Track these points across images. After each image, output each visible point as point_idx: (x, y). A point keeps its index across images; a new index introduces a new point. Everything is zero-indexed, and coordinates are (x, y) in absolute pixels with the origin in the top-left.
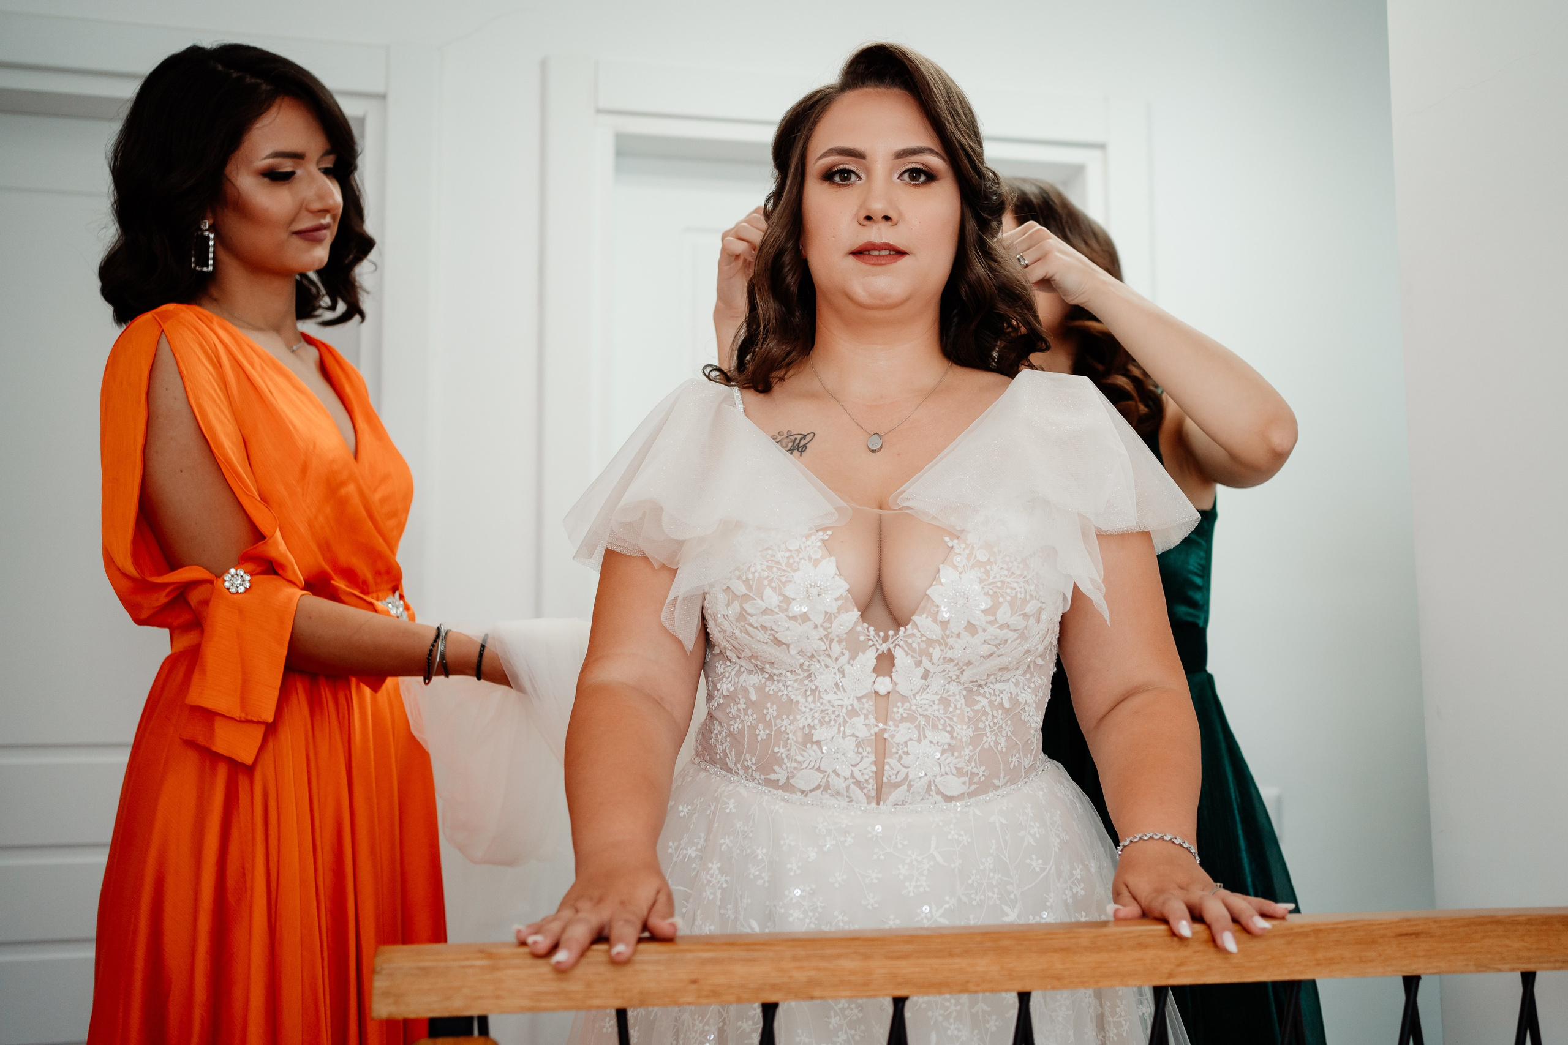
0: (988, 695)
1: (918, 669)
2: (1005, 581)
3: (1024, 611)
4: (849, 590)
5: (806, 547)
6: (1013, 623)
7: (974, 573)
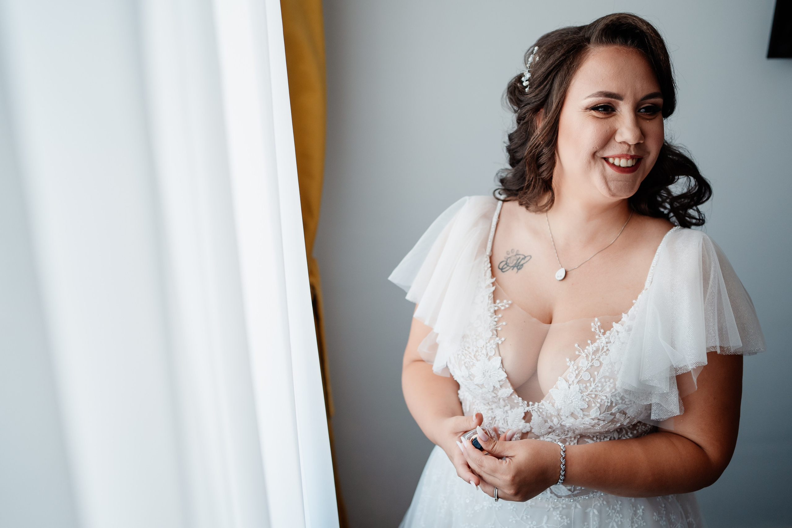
0: (595, 439)
1: (546, 424)
2: (598, 395)
3: (611, 412)
4: (508, 377)
5: (487, 347)
6: (602, 417)
7: (579, 387)
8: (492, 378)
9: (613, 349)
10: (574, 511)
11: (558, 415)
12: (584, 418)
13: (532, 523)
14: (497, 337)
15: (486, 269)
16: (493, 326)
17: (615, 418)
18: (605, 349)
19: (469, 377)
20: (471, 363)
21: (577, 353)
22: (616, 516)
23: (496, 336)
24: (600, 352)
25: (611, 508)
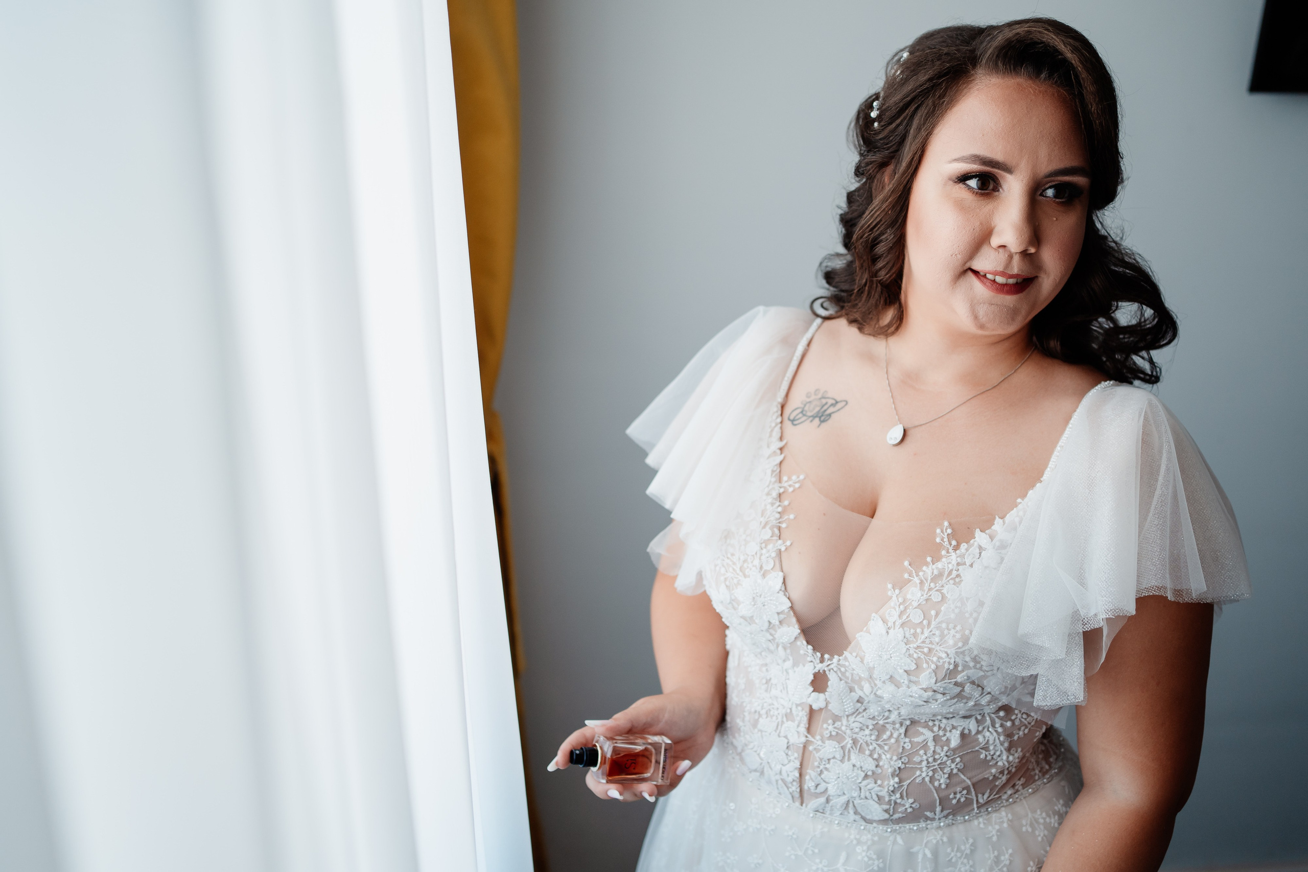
0: (936, 729)
1: (853, 694)
2: (934, 649)
3: (955, 680)
4: (792, 608)
5: (761, 555)
6: (939, 688)
7: (902, 632)
8: (766, 607)
9: (968, 575)
10: (892, 849)
11: (871, 677)
12: (910, 685)
13: (821, 862)
14: (780, 539)
15: (773, 425)
16: (774, 521)
17: (963, 690)
18: (954, 573)
19: (730, 603)
20: (735, 581)
21: (906, 576)
22: (962, 863)
23: (778, 538)
24: (944, 578)
25: (955, 849)
